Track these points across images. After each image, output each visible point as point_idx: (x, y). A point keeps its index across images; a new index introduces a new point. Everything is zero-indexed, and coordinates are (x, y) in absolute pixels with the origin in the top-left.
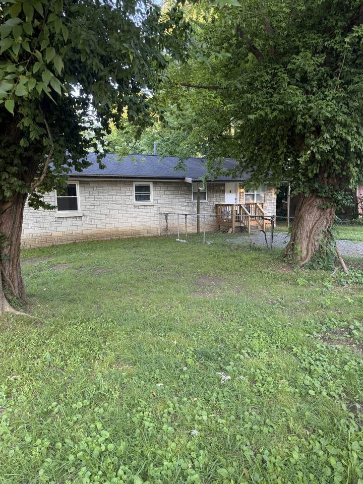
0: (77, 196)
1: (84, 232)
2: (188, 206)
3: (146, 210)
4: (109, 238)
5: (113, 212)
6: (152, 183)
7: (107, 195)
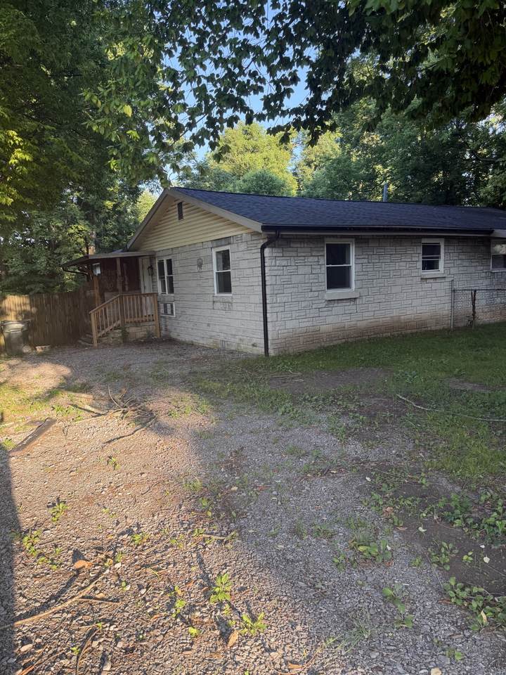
0: (351, 265)
1: (359, 324)
2: (486, 278)
3: (436, 285)
4: (389, 334)
5: (395, 290)
6: (443, 239)
7: (389, 261)
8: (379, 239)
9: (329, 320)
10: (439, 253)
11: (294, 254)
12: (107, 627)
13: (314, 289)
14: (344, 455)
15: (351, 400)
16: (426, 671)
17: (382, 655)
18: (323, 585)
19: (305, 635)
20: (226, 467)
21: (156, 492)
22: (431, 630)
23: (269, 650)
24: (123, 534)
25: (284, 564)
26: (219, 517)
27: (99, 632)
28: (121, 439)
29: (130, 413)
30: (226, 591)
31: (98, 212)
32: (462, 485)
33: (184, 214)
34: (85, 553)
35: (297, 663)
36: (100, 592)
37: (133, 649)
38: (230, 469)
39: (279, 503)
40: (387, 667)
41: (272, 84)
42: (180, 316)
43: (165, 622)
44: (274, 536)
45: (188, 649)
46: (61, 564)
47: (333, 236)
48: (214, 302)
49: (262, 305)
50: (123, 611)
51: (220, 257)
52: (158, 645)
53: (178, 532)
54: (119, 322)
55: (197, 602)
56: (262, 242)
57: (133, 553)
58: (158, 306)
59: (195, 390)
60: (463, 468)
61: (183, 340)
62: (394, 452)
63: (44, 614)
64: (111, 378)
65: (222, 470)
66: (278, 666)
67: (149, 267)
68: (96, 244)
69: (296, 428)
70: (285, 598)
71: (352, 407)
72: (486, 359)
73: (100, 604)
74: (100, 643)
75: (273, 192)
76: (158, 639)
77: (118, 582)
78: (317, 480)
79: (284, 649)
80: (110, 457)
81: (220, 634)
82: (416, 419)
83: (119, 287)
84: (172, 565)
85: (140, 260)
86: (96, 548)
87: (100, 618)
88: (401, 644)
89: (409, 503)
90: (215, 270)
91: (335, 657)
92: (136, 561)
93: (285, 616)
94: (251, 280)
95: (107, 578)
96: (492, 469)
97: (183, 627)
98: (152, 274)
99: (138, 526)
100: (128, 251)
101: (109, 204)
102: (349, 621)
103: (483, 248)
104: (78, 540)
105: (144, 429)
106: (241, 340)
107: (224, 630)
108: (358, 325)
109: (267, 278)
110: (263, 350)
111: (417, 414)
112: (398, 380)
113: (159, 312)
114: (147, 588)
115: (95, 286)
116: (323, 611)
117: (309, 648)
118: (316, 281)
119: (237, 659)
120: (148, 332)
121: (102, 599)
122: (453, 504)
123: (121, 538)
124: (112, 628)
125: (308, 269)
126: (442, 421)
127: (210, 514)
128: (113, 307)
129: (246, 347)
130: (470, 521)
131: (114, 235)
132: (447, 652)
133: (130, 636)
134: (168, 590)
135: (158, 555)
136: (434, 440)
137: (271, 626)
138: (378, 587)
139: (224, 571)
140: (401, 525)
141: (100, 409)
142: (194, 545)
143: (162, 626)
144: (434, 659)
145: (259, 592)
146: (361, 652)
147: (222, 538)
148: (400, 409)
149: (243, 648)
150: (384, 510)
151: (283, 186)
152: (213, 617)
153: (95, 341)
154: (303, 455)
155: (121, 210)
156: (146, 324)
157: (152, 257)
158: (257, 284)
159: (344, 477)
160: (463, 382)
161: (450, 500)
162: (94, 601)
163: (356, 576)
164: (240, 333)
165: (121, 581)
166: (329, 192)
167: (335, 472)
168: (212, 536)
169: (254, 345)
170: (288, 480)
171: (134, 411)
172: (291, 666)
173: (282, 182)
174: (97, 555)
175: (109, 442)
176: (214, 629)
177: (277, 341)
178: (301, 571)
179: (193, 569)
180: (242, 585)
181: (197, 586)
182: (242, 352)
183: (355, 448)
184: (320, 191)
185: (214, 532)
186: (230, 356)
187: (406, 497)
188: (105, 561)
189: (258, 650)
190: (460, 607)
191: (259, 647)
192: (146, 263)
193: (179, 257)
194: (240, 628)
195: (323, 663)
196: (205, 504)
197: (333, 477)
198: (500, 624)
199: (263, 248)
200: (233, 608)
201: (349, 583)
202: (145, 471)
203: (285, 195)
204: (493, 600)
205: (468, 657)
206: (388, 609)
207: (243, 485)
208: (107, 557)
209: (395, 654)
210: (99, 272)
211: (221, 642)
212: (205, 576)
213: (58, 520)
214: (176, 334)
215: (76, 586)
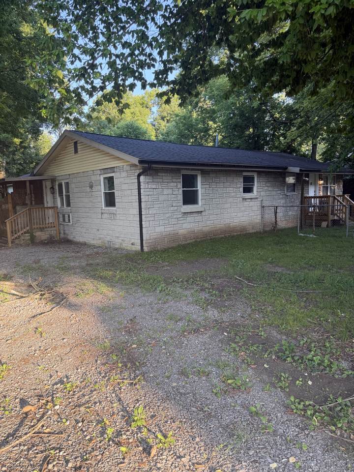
0: (198, 189)
2: (282, 198)
3: (252, 203)
4: (223, 236)
5: (227, 206)
6: (256, 173)
7: (222, 186)
8: (215, 172)
9: (185, 226)
10: (254, 182)
11: (161, 180)
12: (57, 453)
13: (174, 205)
14: (206, 319)
15: (205, 281)
16: (286, 459)
17: (256, 452)
18: (208, 408)
19: (202, 444)
20: (126, 331)
21: (77, 351)
22: (284, 432)
23: (180, 457)
24: (56, 384)
25: (179, 396)
26: (126, 367)
27: (52, 457)
28: (43, 315)
29: (47, 295)
30: (142, 419)
31: (8, 147)
32: (287, 335)
33: (79, 150)
34: (30, 400)
35: (201, 464)
36: (47, 428)
37: (80, 467)
38: (129, 332)
39: (168, 354)
40: (261, 460)
41: (161, 63)
42: (75, 224)
43: (101, 445)
44: (168, 378)
45: (121, 463)
46: (12, 410)
47: (186, 169)
48: (102, 213)
49: (138, 216)
50: (68, 440)
51: (107, 181)
52: (99, 462)
53: (99, 380)
54: (28, 228)
55: (122, 428)
56: (138, 172)
57: (66, 397)
58: (58, 216)
59: (94, 277)
60: (286, 324)
61: (78, 241)
62: (239, 314)
63: (5, 448)
64: (26, 270)
65: (123, 333)
66: (188, 467)
67: (51, 188)
68: (6, 170)
69: (171, 301)
70: (184, 420)
71: (207, 285)
72: (287, 251)
73: (48, 437)
74: (54, 466)
75: (139, 137)
76: (98, 457)
77: (59, 419)
78: (191, 336)
79: (190, 455)
80: (37, 328)
81: (143, 450)
82: (250, 292)
83: (28, 202)
84: (98, 404)
85: (44, 182)
86: (37, 396)
87: (50, 447)
88: (267, 444)
89: (255, 348)
90: (103, 191)
91: (226, 457)
92: (70, 403)
93: (186, 432)
94: (130, 198)
95: (50, 417)
96: (304, 324)
97: (115, 447)
98: (53, 193)
99: (67, 377)
100: (34, 175)
101: (17, 141)
102: (230, 431)
103: (281, 179)
104: (22, 391)
105: (59, 307)
106: (123, 240)
107: (145, 447)
108: (204, 229)
109: (142, 197)
110: (140, 247)
111: (250, 289)
112: (234, 266)
113: (58, 221)
114: (83, 421)
115: (9, 201)
116: (212, 426)
117: (207, 452)
118: (176, 199)
119: (159, 465)
120: (51, 235)
121: (49, 433)
122: (284, 348)
123: (55, 387)
124: (61, 453)
125: (170, 191)
126: (266, 293)
127: (120, 365)
128: (24, 217)
129: (127, 246)
130: (296, 358)
131: (20, 164)
132: (297, 445)
133: (76, 458)
134: (99, 422)
135: (87, 397)
136: (264, 305)
137: (178, 440)
138: (245, 406)
139: (138, 405)
140: (253, 364)
141: (22, 292)
142: (112, 388)
143: (100, 448)
144: (289, 451)
145: (165, 417)
146: (242, 452)
147: (132, 381)
148: (238, 286)
149: (161, 458)
150: (239, 354)
151: (146, 133)
152: (135, 438)
153: (10, 242)
154: (179, 320)
155: (26, 145)
156: (48, 229)
157: (53, 180)
158: (134, 201)
159: (209, 333)
160: (275, 267)
161: (282, 345)
162: (44, 435)
163: (229, 400)
164: (122, 236)
165: (61, 419)
166: (179, 138)
167: (203, 330)
168: (124, 381)
169: (132, 244)
170: (171, 338)
171: (49, 293)
172: (197, 466)
173: (145, 130)
174: (39, 401)
175: (34, 317)
176: (138, 447)
177: (149, 241)
178: (191, 400)
179: (115, 405)
180: (152, 413)
181: (119, 417)
182: (124, 249)
183: (213, 313)
184: (172, 138)
185: (125, 377)
186: (116, 252)
187: (252, 345)
188: (46, 405)
189: (172, 458)
190: (299, 416)
191: (172, 456)
192: (48, 184)
193: (75, 180)
194: (157, 444)
195: (218, 462)
196: (115, 358)
197: (202, 334)
198: (326, 424)
199: (139, 176)
200: (149, 430)
201: (225, 406)
202: (65, 337)
203: (147, 139)
204: (319, 409)
205: (310, 448)
206: (254, 421)
207: (140, 344)
208: (48, 402)
209: (265, 450)
210: (12, 191)
211: (145, 454)
212: (124, 410)
213: (3, 377)
214: (72, 237)
215: (27, 425)
